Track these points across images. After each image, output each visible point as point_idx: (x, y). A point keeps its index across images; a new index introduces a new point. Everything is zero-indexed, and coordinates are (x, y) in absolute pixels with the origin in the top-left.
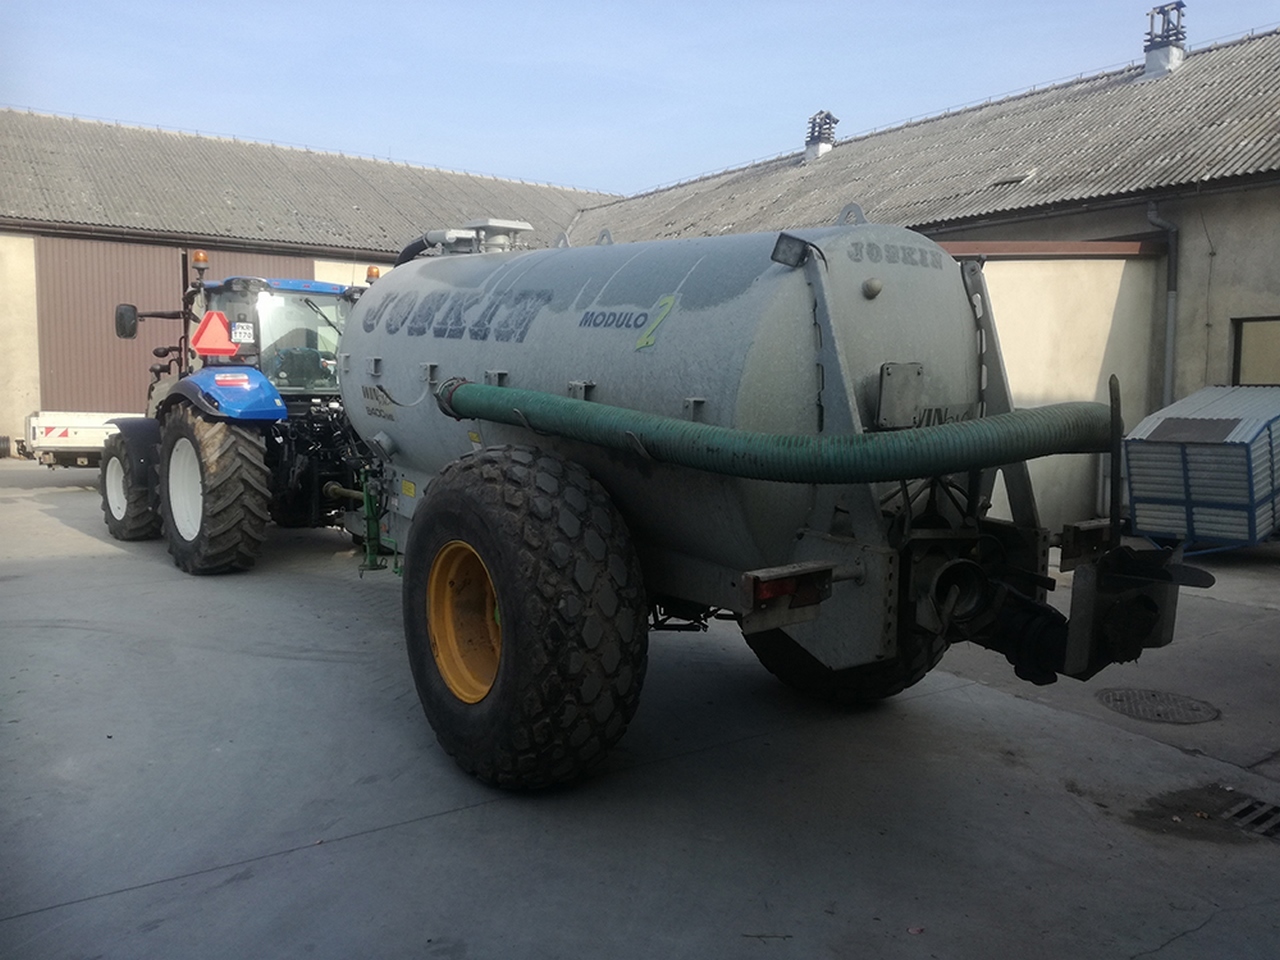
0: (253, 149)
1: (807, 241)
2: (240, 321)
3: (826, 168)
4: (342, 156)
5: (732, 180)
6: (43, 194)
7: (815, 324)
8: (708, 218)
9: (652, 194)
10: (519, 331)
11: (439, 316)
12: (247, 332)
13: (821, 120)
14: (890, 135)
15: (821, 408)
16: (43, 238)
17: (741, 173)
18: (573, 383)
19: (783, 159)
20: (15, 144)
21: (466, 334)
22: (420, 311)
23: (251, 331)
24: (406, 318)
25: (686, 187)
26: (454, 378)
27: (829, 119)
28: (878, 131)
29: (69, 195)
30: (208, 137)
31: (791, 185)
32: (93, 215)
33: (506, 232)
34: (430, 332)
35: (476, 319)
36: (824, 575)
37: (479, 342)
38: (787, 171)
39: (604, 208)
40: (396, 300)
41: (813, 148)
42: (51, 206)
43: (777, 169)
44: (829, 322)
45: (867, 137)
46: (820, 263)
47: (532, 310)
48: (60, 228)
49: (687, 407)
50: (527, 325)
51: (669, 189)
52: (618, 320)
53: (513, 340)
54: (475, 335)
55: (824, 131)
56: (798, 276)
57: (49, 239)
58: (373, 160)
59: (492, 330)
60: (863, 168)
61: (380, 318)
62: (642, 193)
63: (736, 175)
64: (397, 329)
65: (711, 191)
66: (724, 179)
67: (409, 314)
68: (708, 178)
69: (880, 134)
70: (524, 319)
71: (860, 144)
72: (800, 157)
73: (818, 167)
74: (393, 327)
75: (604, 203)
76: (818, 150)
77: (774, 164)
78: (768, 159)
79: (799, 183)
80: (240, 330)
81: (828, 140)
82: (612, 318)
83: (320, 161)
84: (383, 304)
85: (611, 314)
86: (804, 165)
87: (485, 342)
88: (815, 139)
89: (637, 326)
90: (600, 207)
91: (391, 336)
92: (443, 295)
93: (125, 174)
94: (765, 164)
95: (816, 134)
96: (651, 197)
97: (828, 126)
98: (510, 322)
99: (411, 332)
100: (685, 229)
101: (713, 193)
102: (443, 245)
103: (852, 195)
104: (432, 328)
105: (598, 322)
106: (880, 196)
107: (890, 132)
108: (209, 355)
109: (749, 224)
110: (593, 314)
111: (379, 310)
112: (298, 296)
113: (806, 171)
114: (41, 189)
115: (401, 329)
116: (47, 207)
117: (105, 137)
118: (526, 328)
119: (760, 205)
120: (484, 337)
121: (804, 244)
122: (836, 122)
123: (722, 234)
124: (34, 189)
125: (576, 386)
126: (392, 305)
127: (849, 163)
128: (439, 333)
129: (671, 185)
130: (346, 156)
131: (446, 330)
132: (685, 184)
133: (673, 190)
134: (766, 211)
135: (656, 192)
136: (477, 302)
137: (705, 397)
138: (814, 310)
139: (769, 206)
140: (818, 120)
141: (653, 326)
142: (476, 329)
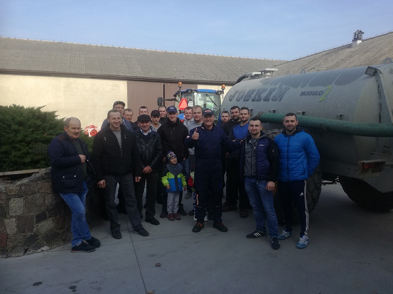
0: (181, 54)
1: (376, 68)
2: (190, 100)
3: (360, 48)
4: (204, 55)
5: (326, 54)
6: (129, 69)
7: (379, 92)
8: (318, 66)
9: (298, 59)
10: (280, 98)
11: (253, 96)
12: (192, 103)
13: (358, 33)
14: (384, 36)
15: (380, 116)
16: (129, 81)
17: (329, 51)
18: (299, 111)
19: (344, 46)
20: (121, 56)
21: (262, 100)
22: (247, 94)
23: (193, 103)
24: (243, 97)
25: (310, 57)
26: (260, 112)
27: (361, 32)
28: (378, 35)
29: (135, 69)
30: (169, 52)
31: (348, 54)
32: (141, 74)
33: (270, 72)
34: (250, 100)
35: (265, 96)
36: (383, 163)
37: (267, 102)
38: (346, 50)
39: (282, 65)
40: (239, 92)
41: (355, 42)
42: (131, 73)
43: (342, 49)
44: (383, 91)
45: (374, 38)
46: (381, 74)
47: (284, 92)
48: (134, 78)
49: (338, 116)
50: (282, 96)
51: (304, 58)
52: (313, 93)
53: (278, 101)
54: (265, 100)
55: (359, 37)
56: (373, 79)
57: (131, 81)
58: (213, 55)
59: (271, 99)
60: (374, 48)
61: (234, 97)
62: (295, 59)
63: (327, 52)
64: (240, 100)
65: (319, 57)
66: (323, 53)
67: (244, 95)
68: (318, 53)
69: (379, 36)
70: (281, 95)
71: (372, 40)
72: (350, 45)
73: (357, 48)
74: (238, 100)
75: (282, 63)
76: (357, 43)
77: (341, 48)
78: (339, 46)
79: (350, 53)
80: (190, 103)
81: (360, 39)
82: (311, 93)
83: (198, 57)
84: (235, 93)
85: (310, 92)
86: (352, 48)
87: (268, 102)
88: (355, 39)
89: (319, 95)
90: (281, 64)
91: (238, 102)
92: (254, 90)
93: (148, 63)
94: (338, 48)
95: (356, 37)
96: (298, 60)
97: (360, 35)
98: (276, 96)
99: (244, 100)
100: (311, 70)
101: (320, 58)
102: (251, 76)
103: (370, 56)
104: (251, 99)
105: (306, 94)
106: (381, 56)
107: (383, 35)
108: (182, 110)
109: (333, 67)
110: (304, 92)
111: (234, 95)
112: (204, 94)
113: (353, 49)
114: (128, 68)
115: (241, 100)
116: (130, 73)
117: (143, 53)
118: (282, 97)
119: (337, 61)
120: (268, 100)
121: (375, 69)
122: (363, 33)
123: (324, 70)
124: (126, 68)
125: (300, 112)
126: (238, 94)
127: (368, 46)
128: (253, 100)
129: (305, 56)
130: (205, 54)
131: (255, 100)
132: (310, 56)
133: (306, 58)
134: (339, 63)
135: (300, 59)
136: (265, 91)
137: (343, 113)
138: (378, 88)
139: (340, 61)
140: (357, 33)
141: (325, 95)
142: (265, 98)
